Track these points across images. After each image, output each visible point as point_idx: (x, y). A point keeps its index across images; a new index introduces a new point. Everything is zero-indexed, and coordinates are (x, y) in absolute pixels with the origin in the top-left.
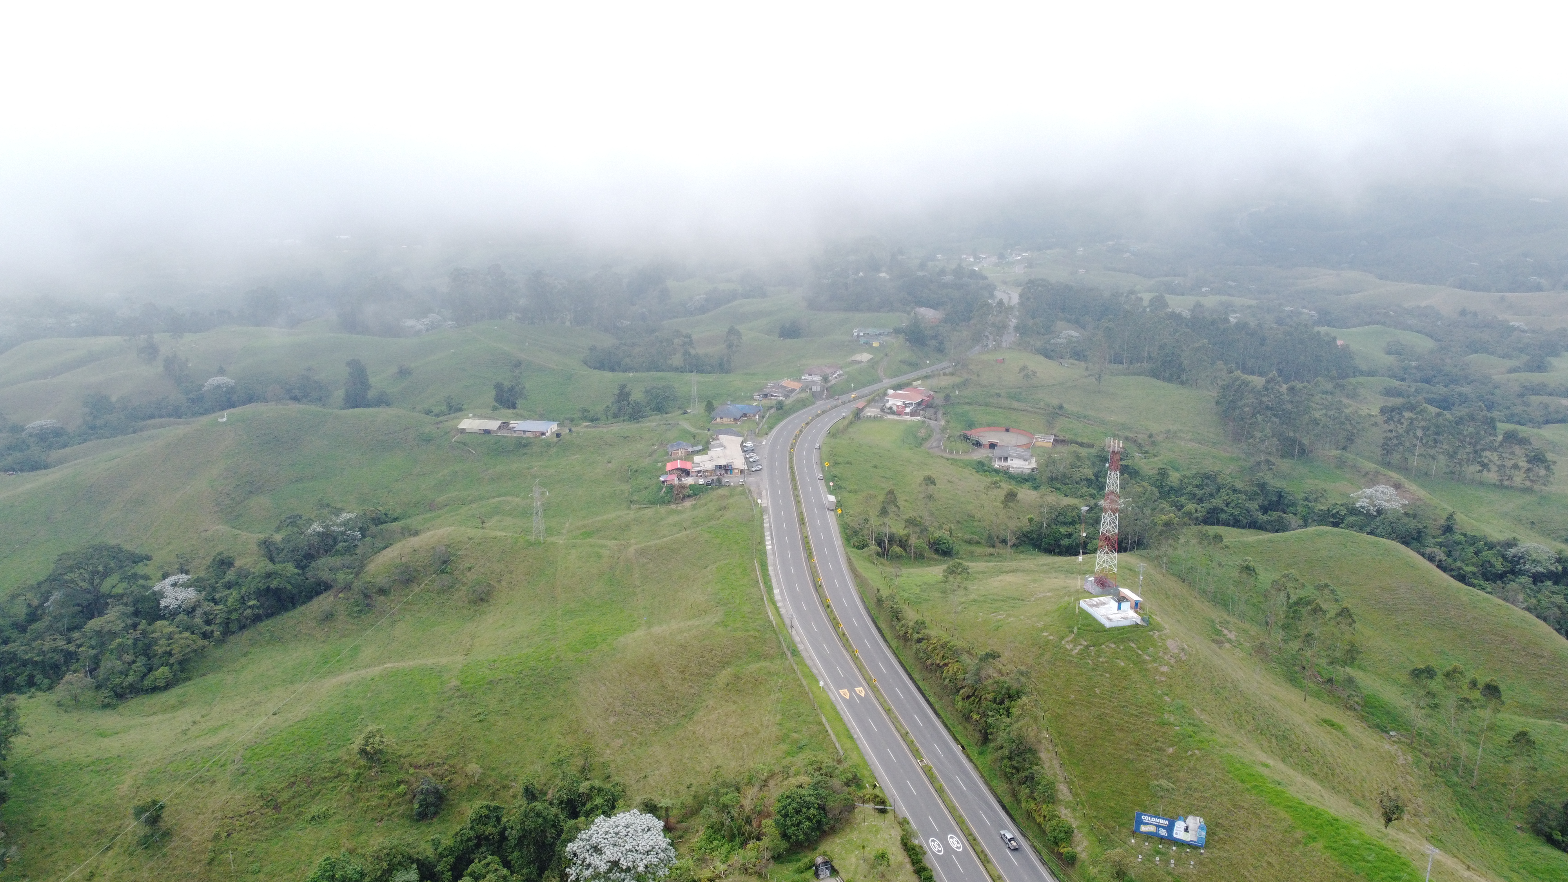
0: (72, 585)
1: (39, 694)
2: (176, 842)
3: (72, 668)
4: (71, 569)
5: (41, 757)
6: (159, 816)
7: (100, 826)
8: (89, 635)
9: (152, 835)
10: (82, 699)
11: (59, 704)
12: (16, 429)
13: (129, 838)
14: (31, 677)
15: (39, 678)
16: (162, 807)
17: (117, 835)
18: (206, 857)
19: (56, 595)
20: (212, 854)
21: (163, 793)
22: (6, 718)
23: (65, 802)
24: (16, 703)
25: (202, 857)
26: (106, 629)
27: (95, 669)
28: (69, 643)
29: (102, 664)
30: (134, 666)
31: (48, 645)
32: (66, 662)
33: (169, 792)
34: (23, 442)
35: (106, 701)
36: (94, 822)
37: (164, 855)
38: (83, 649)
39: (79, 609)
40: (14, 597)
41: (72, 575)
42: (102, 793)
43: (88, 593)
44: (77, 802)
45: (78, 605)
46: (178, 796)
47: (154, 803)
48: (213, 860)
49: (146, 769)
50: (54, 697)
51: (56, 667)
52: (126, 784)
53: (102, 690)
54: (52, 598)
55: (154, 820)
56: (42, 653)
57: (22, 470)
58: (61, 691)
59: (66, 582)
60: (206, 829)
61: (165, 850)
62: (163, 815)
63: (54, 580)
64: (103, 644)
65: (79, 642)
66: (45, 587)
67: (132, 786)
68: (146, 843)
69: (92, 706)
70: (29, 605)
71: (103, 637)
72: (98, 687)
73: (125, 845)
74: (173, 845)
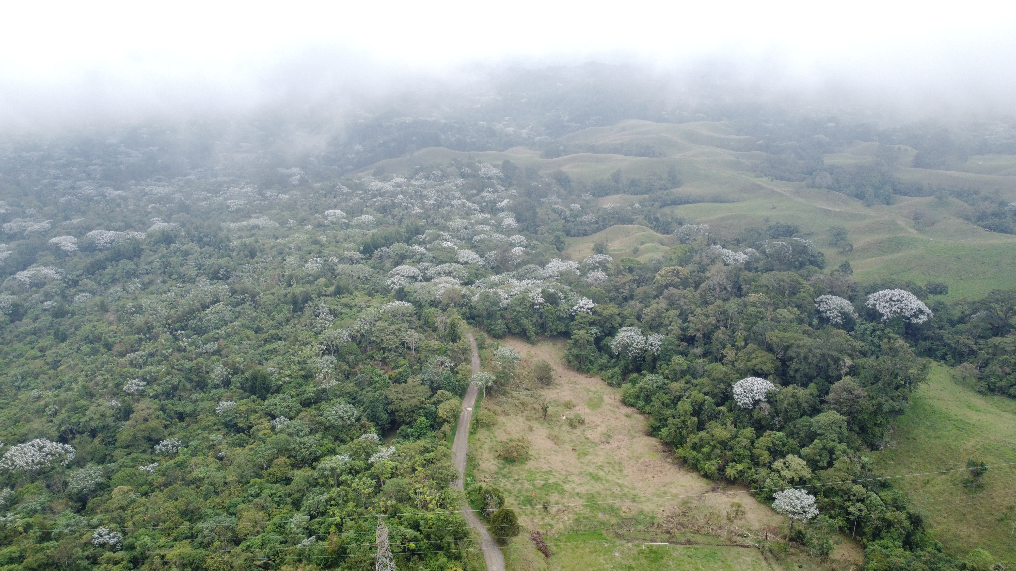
2: (984, 494)
4: (997, 301)
6: (981, 473)
7: (944, 458)
8: (990, 345)
9: (972, 482)
11: (953, 377)
12: (1002, 204)
13: (958, 475)
14: (945, 354)
15: (949, 357)
16: (985, 469)
17: (952, 469)
18: (999, 515)
19: (981, 313)
20: (1003, 516)
21: (990, 462)
22: (922, 370)
24: (931, 365)
25: (996, 514)
26: (1001, 346)
27: (984, 367)
28: (975, 344)
29: (989, 366)
30: (1008, 377)
31: (963, 340)
32: (968, 355)
33: (994, 463)
35: (982, 389)
37: (973, 498)
38: (982, 352)
39: (991, 327)
40: (956, 304)
41: (996, 305)
42: (954, 440)
44: (938, 437)
46: (999, 468)
47: (982, 464)
48: (1002, 519)
49: (987, 441)
50: (953, 371)
52: (971, 443)
53: (982, 382)
54: (978, 314)
55: (977, 474)
56: (957, 343)
58: (958, 370)
61: (975, 495)
62: (984, 474)
67: (973, 447)
68: (966, 484)
69: (972, 387)
72: (981, 379)
73: (954, 478)
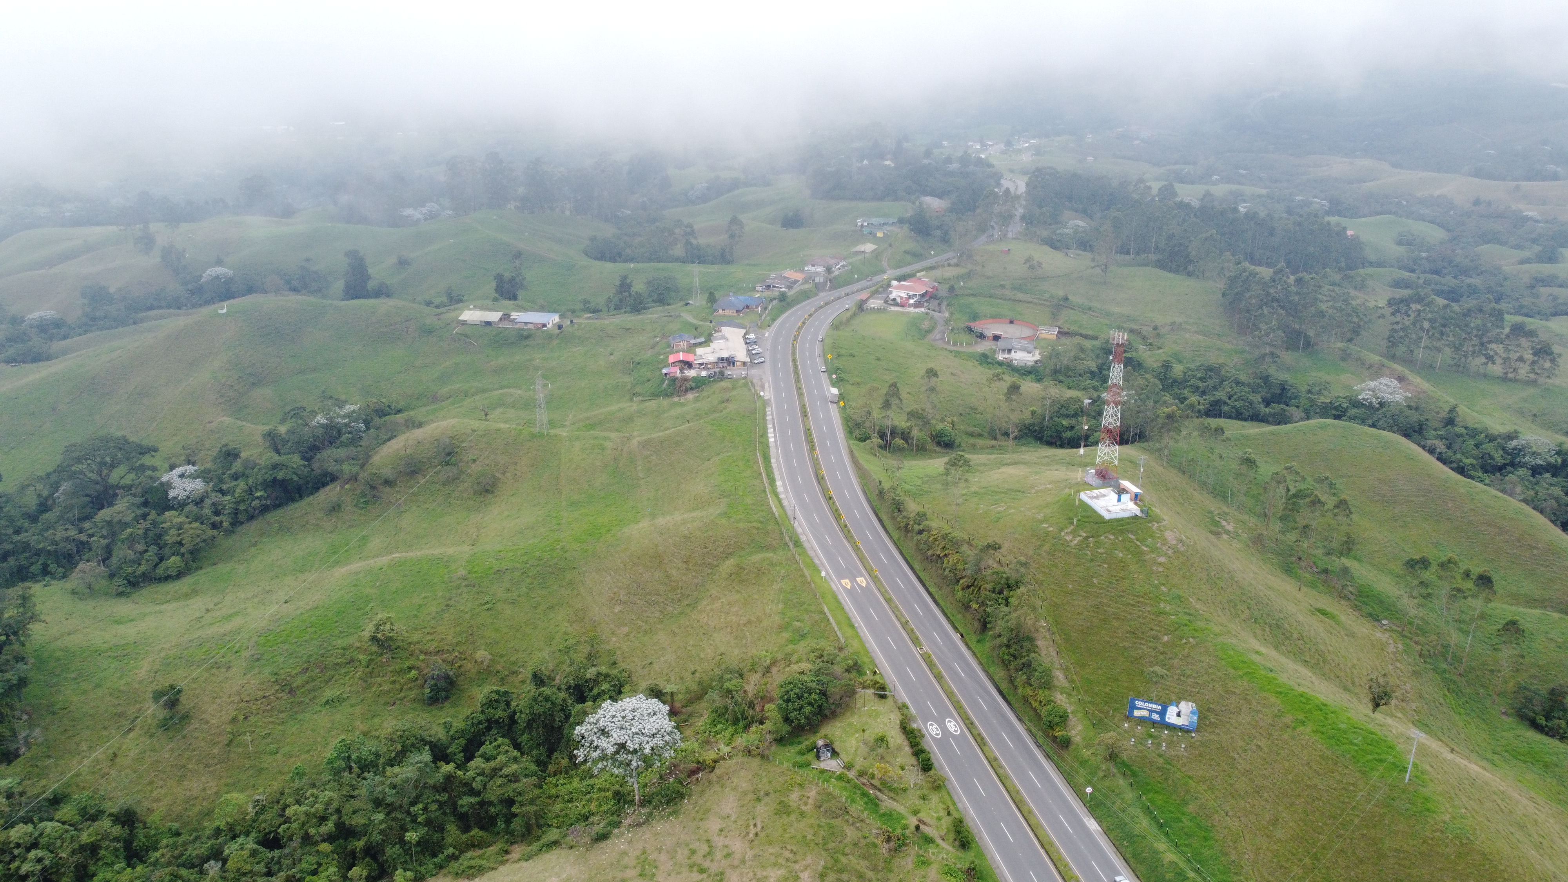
0: (81, 476)
1: (53, 582)
2: (195, 724)
3: (86, 557)
4: (79, 460)
5: (59, 643)
6: (177, 700)
7: (120, 710)
8: (100, 525)
9: (171, 718)
10: (96, 587)
11: (74, 592)
12: (15, 321)
13: (150, 721)
14: (45, 566)
15: (52, 567)
16: (179, 691)
17: (137, 717)
18: (225, 739)
19: (65, 486)
20: (231, 736)
21: (180, 678)
22: (23, 605)
23: (84, 686)
24: (32, 592)
25: (221, 739)
26: (115, 520)
27: (108, 558)
28: (80, 533)
29: (114, 554)
30: (146, 556)
31: (59, 535)
32: (78, 552)
33: (186, 677)
34: (25, 334)
35: (121, 589)
36: (114, 706)
37: (184, 737)
38: (95, 538)
39: (89, 499)
40: (24, 487)
41: (80, 466)
42: (121, 678)
43: (97, 483)
44: (97, 686)
45: (87, 495)
46: (194, 680)
47: (172, 687)
48: (231, 741)
49: (163, 654)
50: (68, 585)
51: (69, 557)
52: (143, 669)
53: (116, 579)
54: (62, 488)
55: (173, 704)
56: (54, 542)
57: (24, 362)
58: (75, 580)
59: (75, 473)
60: (224, 713)
61: (185, 732)
62: (181, 699)
63: (62, 471)
64: (114, 534)
65: (90, 532)
66: (54, 478)
67: (150, 671)
68: (165, 725)
69: (106, 594)
70: (39, 496)
71: (114, 528)
72: (112, 576)
73: (146, 728)
74: (192, 727)
